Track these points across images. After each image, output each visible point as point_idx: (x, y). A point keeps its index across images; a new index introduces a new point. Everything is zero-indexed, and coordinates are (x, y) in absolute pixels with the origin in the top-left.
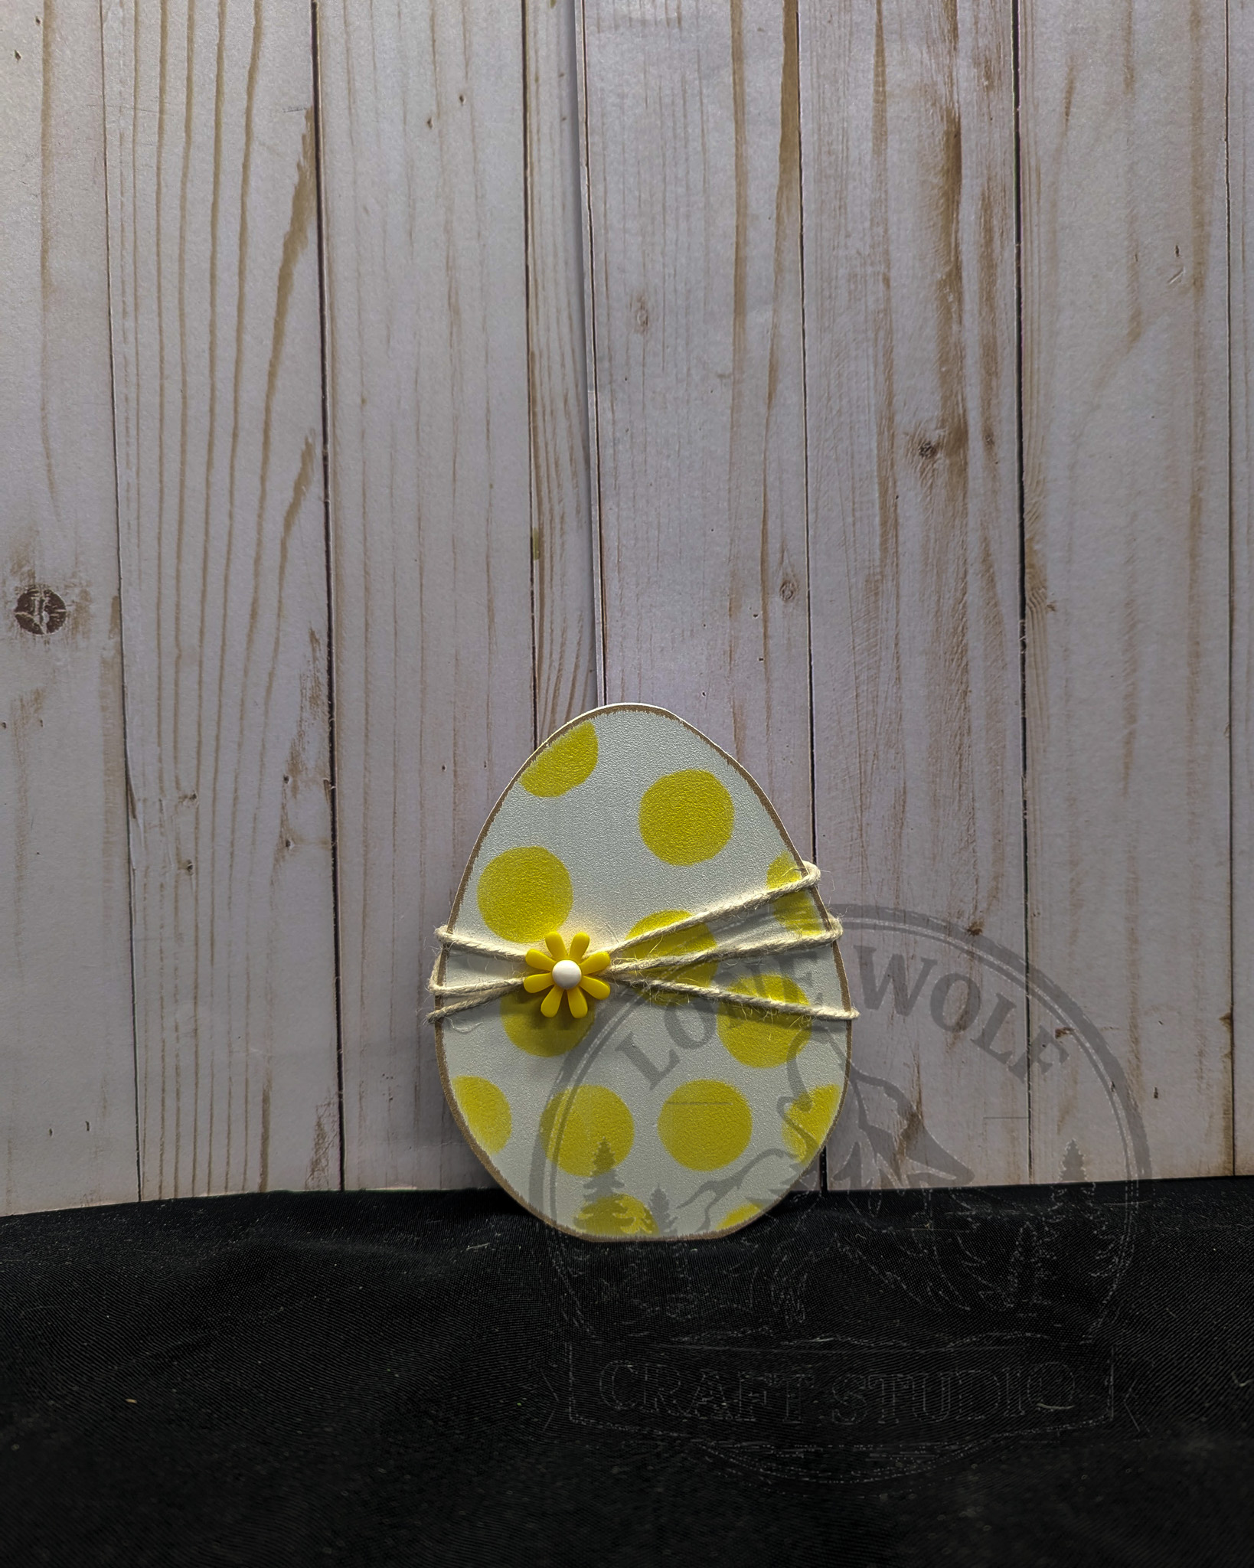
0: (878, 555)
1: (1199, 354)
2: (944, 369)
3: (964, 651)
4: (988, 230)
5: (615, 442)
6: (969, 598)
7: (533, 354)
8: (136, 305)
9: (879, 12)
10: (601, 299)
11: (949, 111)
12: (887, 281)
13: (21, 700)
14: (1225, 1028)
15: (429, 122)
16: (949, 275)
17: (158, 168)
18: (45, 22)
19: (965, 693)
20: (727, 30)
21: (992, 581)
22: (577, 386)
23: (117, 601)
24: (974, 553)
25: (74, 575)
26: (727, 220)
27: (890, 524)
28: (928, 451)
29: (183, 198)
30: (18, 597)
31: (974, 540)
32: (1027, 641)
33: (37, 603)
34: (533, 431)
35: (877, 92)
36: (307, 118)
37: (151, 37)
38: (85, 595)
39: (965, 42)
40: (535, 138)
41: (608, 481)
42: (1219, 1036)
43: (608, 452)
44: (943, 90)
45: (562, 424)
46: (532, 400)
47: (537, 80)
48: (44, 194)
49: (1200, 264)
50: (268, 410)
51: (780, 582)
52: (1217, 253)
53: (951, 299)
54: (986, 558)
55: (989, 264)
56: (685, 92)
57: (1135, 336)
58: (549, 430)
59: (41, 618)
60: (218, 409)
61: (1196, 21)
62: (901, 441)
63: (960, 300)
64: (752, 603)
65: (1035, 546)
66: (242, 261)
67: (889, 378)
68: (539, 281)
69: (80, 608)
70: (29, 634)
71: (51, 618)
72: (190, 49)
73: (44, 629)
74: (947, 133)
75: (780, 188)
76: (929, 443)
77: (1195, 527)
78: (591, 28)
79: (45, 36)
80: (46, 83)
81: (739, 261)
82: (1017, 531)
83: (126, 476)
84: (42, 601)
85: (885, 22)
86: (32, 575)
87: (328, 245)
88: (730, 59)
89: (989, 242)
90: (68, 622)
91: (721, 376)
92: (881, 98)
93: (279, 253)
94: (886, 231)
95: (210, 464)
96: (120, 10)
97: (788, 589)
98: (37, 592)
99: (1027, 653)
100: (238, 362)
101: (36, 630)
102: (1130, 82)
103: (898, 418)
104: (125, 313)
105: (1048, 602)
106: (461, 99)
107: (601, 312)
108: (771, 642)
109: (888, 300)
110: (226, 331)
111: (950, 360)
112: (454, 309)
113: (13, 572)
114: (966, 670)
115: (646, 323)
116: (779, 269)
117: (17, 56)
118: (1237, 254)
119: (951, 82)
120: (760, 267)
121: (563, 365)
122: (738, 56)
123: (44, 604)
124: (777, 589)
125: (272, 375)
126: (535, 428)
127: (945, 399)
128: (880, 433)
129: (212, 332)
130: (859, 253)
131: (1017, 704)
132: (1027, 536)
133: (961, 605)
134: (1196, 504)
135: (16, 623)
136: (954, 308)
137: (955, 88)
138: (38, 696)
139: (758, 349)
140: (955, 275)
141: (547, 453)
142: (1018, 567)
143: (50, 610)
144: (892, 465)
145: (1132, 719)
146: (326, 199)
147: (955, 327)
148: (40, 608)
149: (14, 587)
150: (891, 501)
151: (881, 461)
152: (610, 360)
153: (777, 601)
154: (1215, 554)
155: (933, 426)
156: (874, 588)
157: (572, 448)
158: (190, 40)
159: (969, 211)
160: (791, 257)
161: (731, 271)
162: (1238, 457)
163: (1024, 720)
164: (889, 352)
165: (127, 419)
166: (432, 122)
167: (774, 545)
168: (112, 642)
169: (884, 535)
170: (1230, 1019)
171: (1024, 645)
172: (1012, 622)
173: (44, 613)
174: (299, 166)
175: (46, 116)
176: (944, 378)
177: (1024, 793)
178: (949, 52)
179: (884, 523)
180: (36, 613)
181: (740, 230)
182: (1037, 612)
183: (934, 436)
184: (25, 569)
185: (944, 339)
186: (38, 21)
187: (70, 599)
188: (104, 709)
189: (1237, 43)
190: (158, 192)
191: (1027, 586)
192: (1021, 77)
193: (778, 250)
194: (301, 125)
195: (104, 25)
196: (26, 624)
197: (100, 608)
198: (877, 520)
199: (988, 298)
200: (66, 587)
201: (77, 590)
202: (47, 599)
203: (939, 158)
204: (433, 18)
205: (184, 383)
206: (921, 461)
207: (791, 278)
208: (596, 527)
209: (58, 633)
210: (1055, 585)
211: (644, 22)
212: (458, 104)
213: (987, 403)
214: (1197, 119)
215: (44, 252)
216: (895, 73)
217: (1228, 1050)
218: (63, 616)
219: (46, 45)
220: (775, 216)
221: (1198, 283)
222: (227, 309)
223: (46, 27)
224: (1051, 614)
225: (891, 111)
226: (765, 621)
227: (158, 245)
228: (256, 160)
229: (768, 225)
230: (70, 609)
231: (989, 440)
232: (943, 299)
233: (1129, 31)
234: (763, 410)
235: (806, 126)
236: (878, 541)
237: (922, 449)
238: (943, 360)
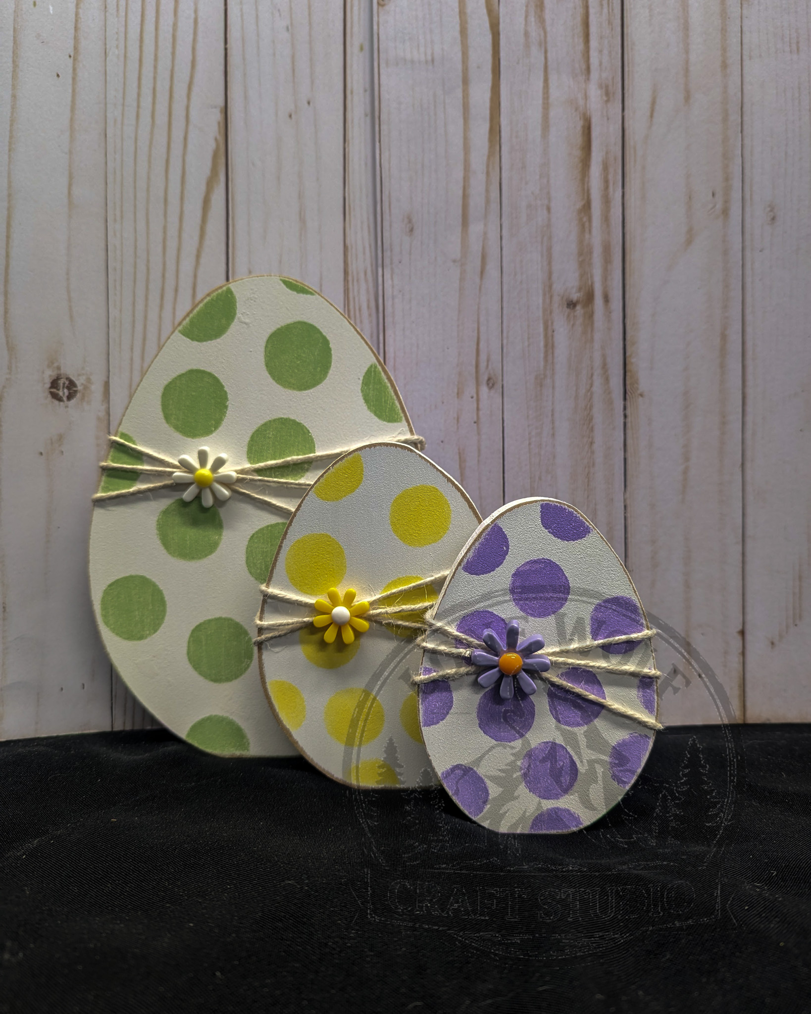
0: (542, 363)
1: (725, 253)
2: (580, 260)
3: (591, 420)
4: (606, 181)
5: (393, 298)
6: (594, 389)
7: (347, 247)
8: (122, 217)
9: (546, 58)
10: (386, 217)
11: (584, 114)
12: (549, 209)
13: (51, 440)
14: (739, 638)
15: (290, 116)
16: (584, 206)
17: (136, 139)
18: (74, 57)
19: (592, 443)
20: (459, 66)
21: (607, 380)
22: (372, 266)
23: (107, 385)
24: (598, 362)
25: (83, 368)
26: (459, 174)
27: (549, 346)
28: (572, 305)
29: (150, 156)
30: (51, 381)
31: (597, 356)
32: (627, 414)
33: (61, 385)
34: (346, 291)
35: (544, 103)
36: (221, 112)
37: (133, 65)
38: (89, 380)
39: (594, 75)
40: (350, 126)
41: (388, 320)
42: (736, 643)
43: (388, 304)
44: (581, 102)
45: (363, 286)
46: (346, 273)
47: (352, 93)
48: (71, 152)
49: (726, 202)
50: (195, 276)
51: (486, 378)
52: (736, 195)
53: (585, 219)
54: (604, 366)
55: (606, 201)
56: (435, 102)
57: (689, 242)
58: (356, 290)
59: (63, 393)
60: (167, 275)
61: (724, 66)
62: (556, 299)
63: (590, 220)
64: (470, 390)
65: (632, 360)
66: (182, 193)
67: (550, 263)
68: (352, 206)
69: (86, 388)
70: (56, 402)
71: (70, 393)
72: (155, 72)
73: (65, 399)
74: (583, 127)
75: (489, 157)
76: (572, 301)
77: (723, 351)
78: (382, 65)
79: (74, 64)
80: (74, 91)
81: (465, 197)
82: (621, 351)
83: (114, 313)
84: (64, 384)
85: (549, 63)
86: (59, 368)
87: (232, 184)
88: (461, 83)
89: (606, 188)
90: (78, 395)
91: (454, 261)
92: (546, 106)
93: (203, 188)
94: (548, 181)
95: (161, 307)
96: (117, 51)
97: (491, 383)
98: (62, 378)
99: (627, 421)
100: (179, 250)
101: (60, 399)
102: (688, 98)
103: (554, 286)
104: (115, 220)
105: (639, 392)
106: (309, 103)
107: (386, 224)
108: (481, 413)
109: (549, 220)
110: (172, 231)
111: (584, 255)
112: (302, 220)
113: (49, 366)
114: (592, 430)
115: (412, 230)
116: (488, 201)
117: (58, 76)
118: (748, 196)
119: (586, 97)
120: (477, 200)
121: (364, 253)
122: (466, 81)
123: (66, 385)
124: (485, 382)
125: (198, 257)
126: (348, 289)
127: (582, 276)
128: (544, 295)
129: (165, 232)
130: (533, 193)
131: (621, 449)
132: (628, 354)
133: (589, 394)
134: (724, 337)
135: (49, 396)
136: (587, 224)
137: (588, 101)
138: (61, 438)
139: (475, 247)
140: (587, 207)
141: (354, 304)
142: (622, 372)
143: (68, 388)
144: (551, 313)
145: (687, 459)
146: (232, 158)
147: (587, 236)
148: (63, 387)
149: (49, 375)
150: (550, 333)
151: (544, 310)
152: (391, 251)
153: (484, 389)
154: (735, 366)
155: (574, 290)
156: (540, 382)
157: (368, 301)
158: (155, 67)
159: (595, 170)
160: (495, 194)
161: (460, 202)
162: (748, 311)
163: (625, 459)
164: (549, 249)
165: (115, 281)
166: (293, 116)
167: (483, 357)
168: (103, 407)
169: (546, 352)
170: (742, 633)
171: (625, 416)
172: (619, 403)
173: (66, 391)
174: (216, 139)
175: (73, 109)
176: (581, 264)
177: (625, 501)
178: (585, 81)
179: (546, 346)
180: (61, 390)
181: (466, 179)
182: (633, 397)
183: (575, 296)
184: (56, 365)
185: (581, 242)
186: (70, 56)
187: (79, 382)
188: (98, 445)
189: (747, 79)
190: (136, 152)
191: (628, 382)
192: (626, 95)
193: (487, 191)
194: (217, 116)
195: (108, 59)
196: (55, 396)
197: (97, 388)
198: (542, 344)
199: (606, 219)
200: (79, 375)
201: (84, 377)
202: (67, 383)
203: (579, 140)
204: (293, 57)
205: (148, 261)
206: (568, 310)
207: (495, 206)
208: (381, 346)
209: (73, 401)
210: (644, 380)
211: (412, 62)
212: (306, 104)
213: (605, 278)
214: (725, 120)
215: (70, 186)
216: (554, 93)
217: (740, 650)
218: (76, 392)
219: (74, 69)
220: (485, 172)
221: (725, 212)
222: (173, 218)
223: (75, 60)
224: (640, 399)
225: (552, 114)
226: (478, 400)
227: (135, 182)
228: (192, 135)
229: (482, 177)
230: (80, 388)
231: (606, 299)
232: (580, 220)
233: (687, 71)
234: (478, 280)
235: (504, 121)
236: (542, 355)
237: (568, 304)
238: (580, 254)
